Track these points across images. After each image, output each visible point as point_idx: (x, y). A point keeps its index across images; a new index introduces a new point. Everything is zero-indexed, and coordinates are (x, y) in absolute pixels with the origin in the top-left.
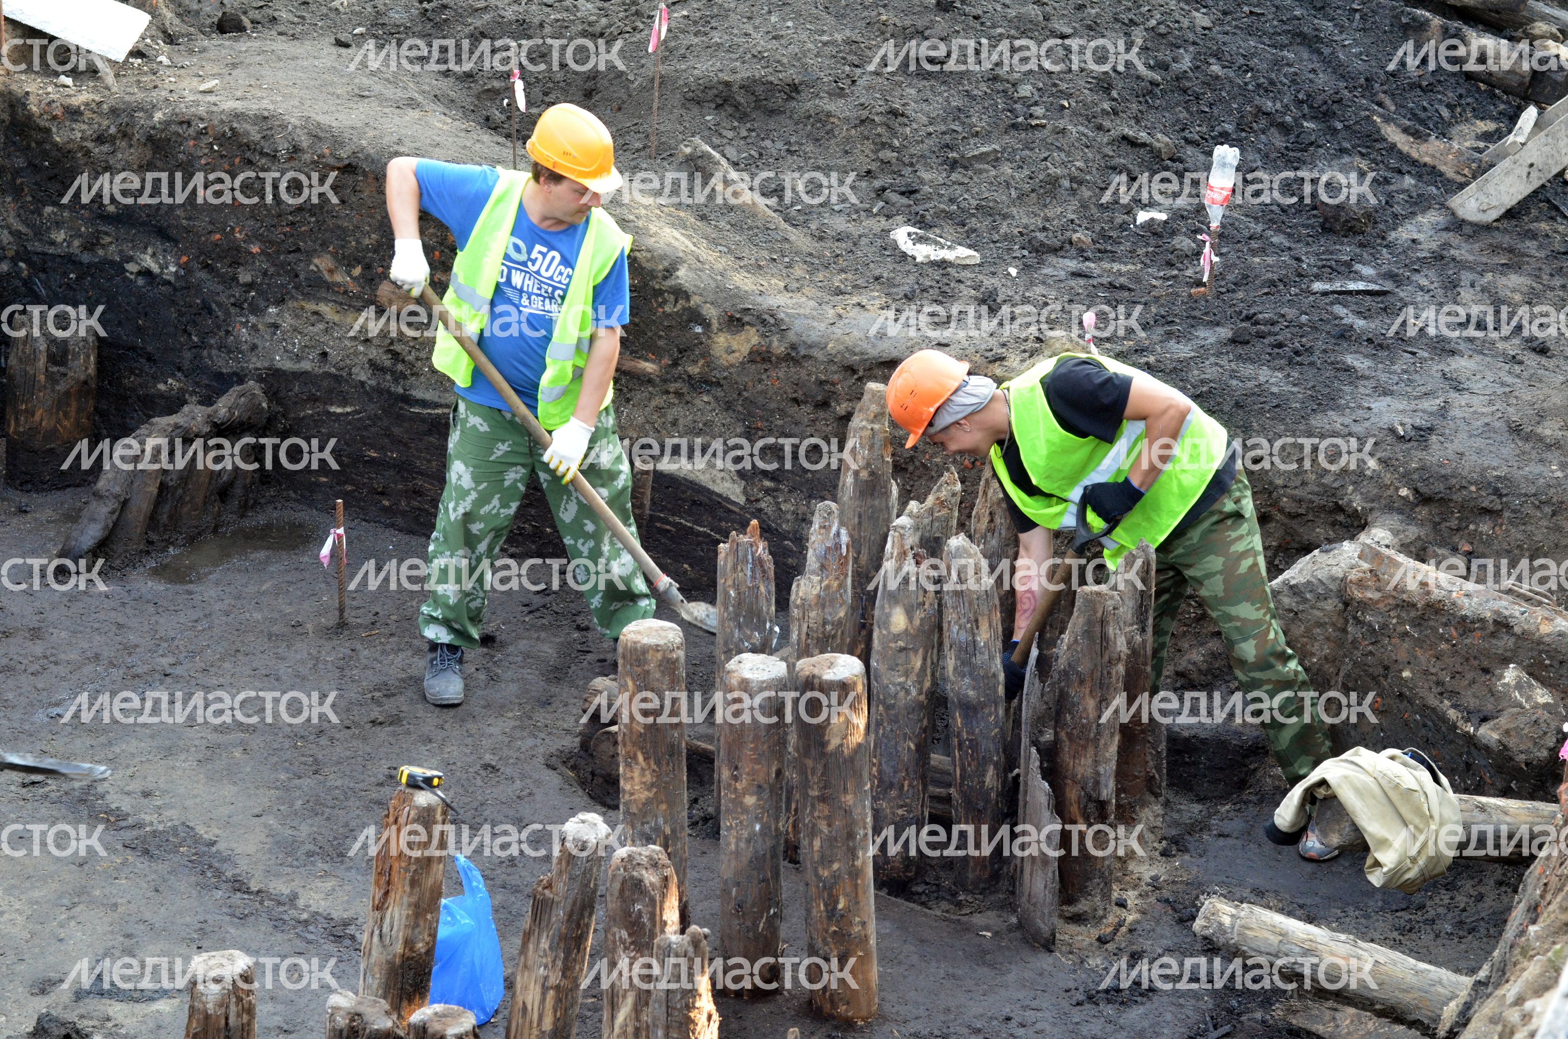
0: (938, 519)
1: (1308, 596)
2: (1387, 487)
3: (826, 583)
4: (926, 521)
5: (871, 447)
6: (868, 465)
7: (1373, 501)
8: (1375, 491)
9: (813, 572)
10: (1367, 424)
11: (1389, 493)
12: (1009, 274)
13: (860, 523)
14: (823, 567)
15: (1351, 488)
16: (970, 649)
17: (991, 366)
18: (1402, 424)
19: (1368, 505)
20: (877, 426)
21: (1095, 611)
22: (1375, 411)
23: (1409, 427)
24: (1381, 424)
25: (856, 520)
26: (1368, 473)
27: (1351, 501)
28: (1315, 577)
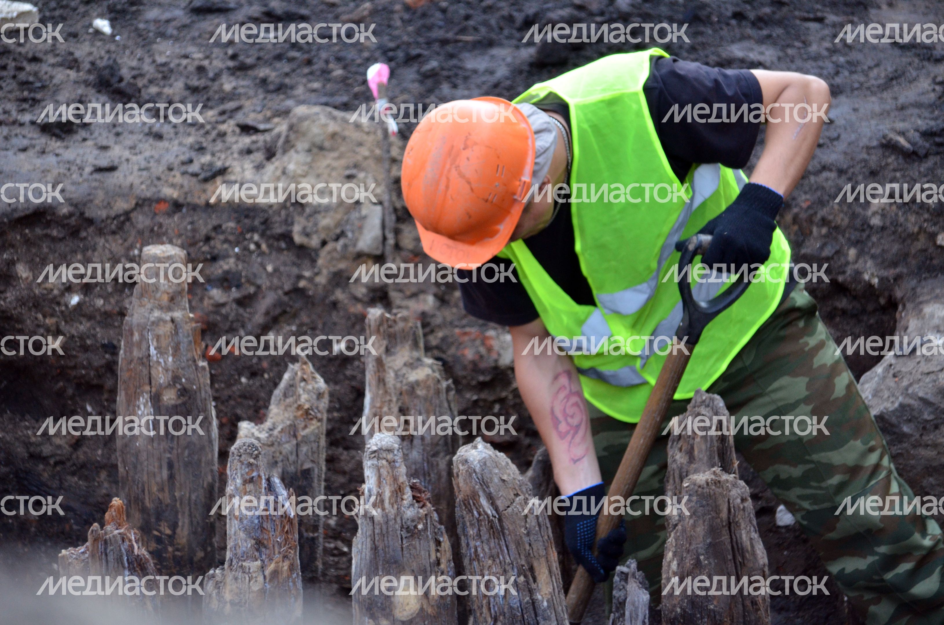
0: (305, 440)
1: (906, 429)
2: (914, 237)
3: (272, 567)
4: (288, 447)
5: (176, 349)
6: (176, 379)
7: (894, 264)
8: (896, 248)
9: (246, 556)
10: (841, 146)
11: (919, 245)
12: (98, 32)
13: (171, 477)
14: (259, 544)
15: (852, 252)
16: (529, 616)
17: (209, 187)
18: (902, 133)
19: (891, 273)
20: (178, 314)
21: (717, 510)
22: (840, 122)
23: (916, 136)
24: (864, 141)
25: (165, 473)
26: (876, 221)
27: (858, 273)
28: (913, 396)
